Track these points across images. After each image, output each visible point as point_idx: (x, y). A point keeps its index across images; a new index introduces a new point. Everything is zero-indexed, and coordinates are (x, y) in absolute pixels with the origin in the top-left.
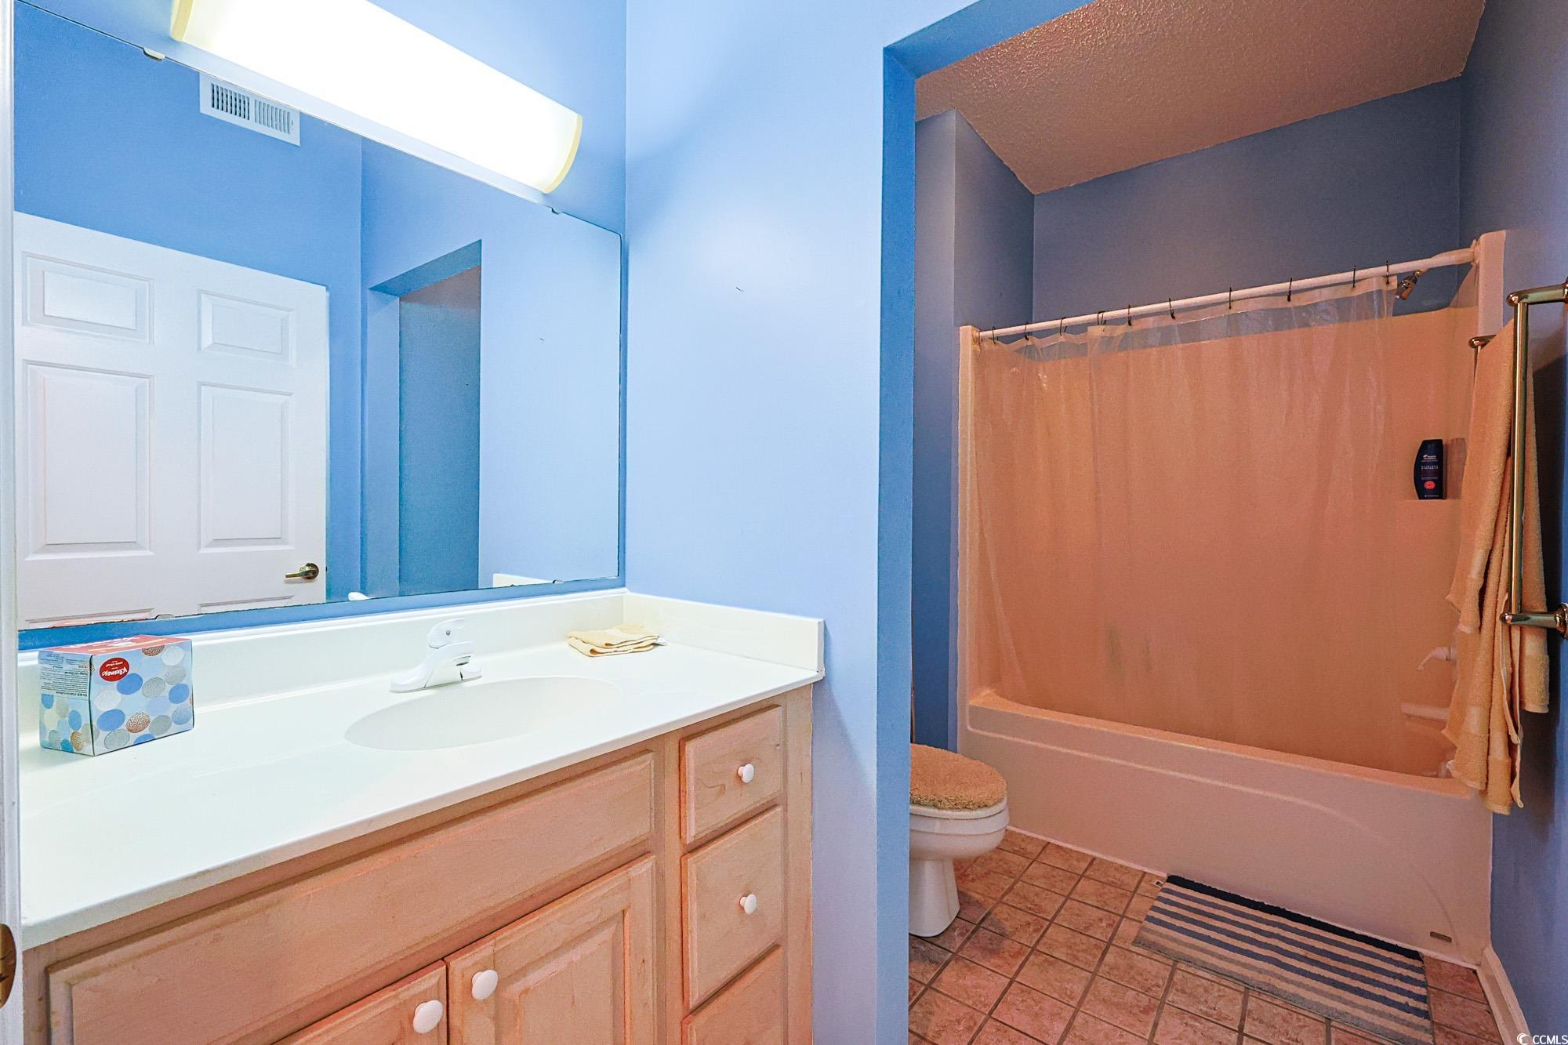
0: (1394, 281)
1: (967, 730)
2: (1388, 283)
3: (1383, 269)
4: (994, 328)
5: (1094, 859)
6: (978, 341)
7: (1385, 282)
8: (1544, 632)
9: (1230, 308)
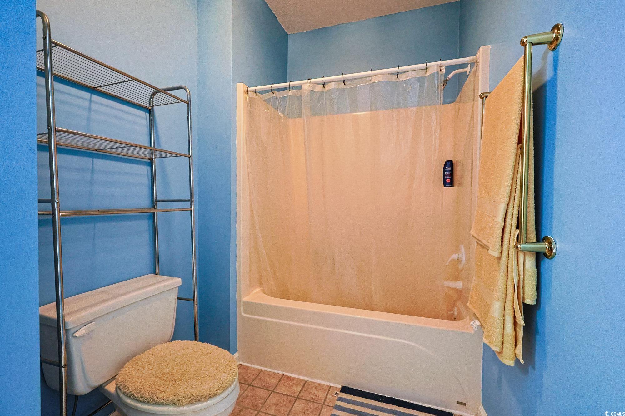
0: (443, 69)
1: (242, 315)
2: (441, 70)
3: (439, 63)
4: (256, 86)
5: (306, 382)
6: (247, 92)
7: (440, 70)
8: (535, 253)
9: (371, 80)
